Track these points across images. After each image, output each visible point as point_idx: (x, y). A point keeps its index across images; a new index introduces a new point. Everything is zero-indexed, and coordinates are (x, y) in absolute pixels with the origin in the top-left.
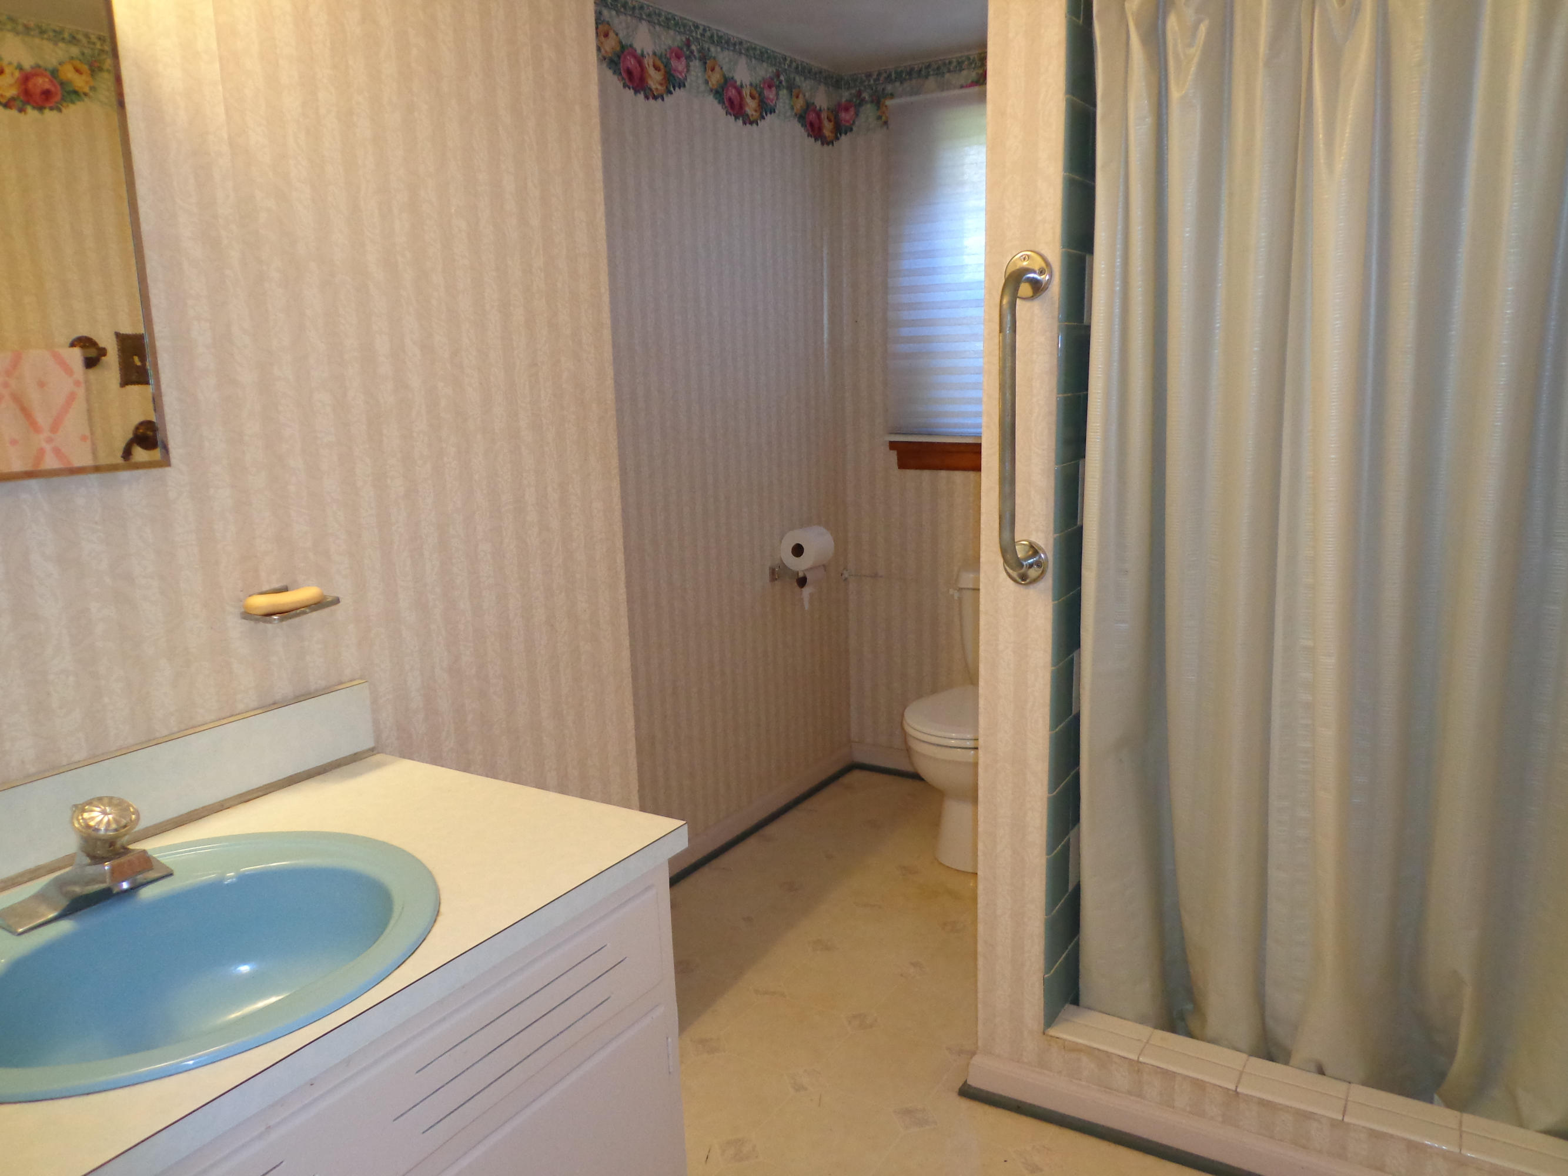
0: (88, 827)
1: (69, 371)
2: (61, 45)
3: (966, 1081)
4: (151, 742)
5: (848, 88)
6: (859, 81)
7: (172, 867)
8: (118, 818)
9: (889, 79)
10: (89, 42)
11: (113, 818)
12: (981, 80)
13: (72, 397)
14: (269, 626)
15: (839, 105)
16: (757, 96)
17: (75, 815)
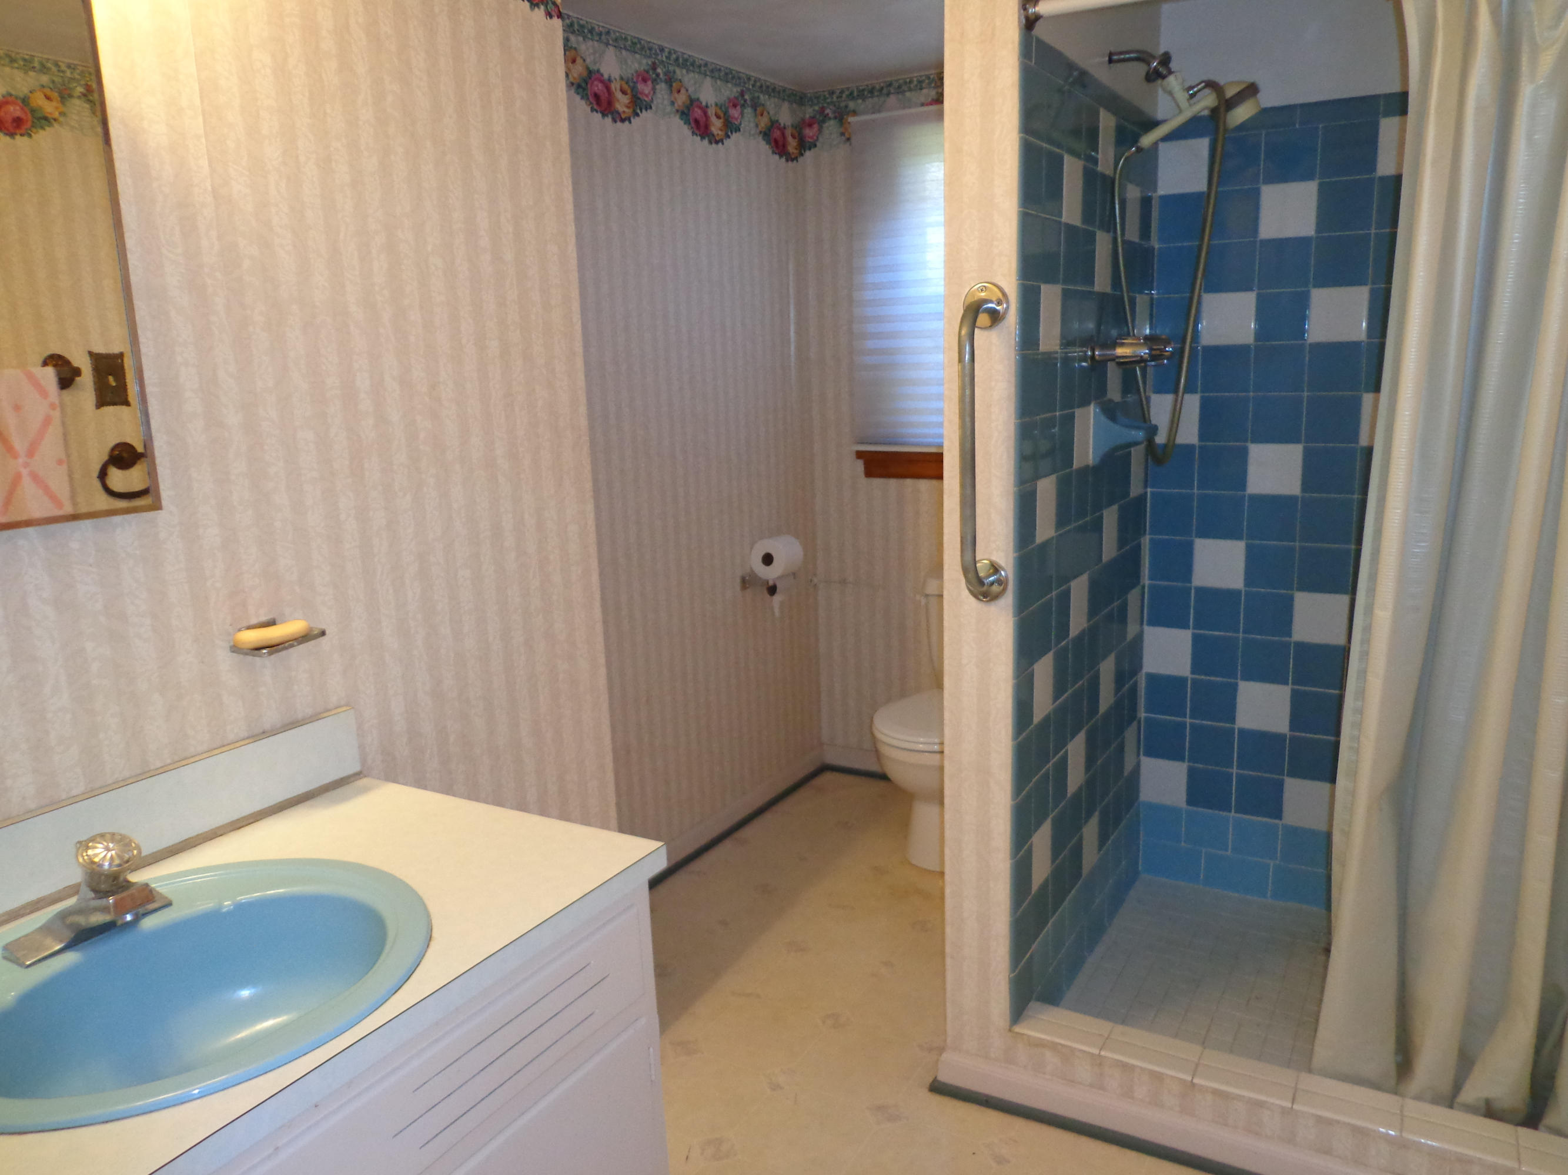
0: (93, 863)
1: (44, 393)
2: (31, 73)
3: (936, 1078)
4: (146, 774)
5: (811, 106)
6: (822, 98)
7: (170, 896)
8: (120, 853)
9: (851, 96)
10: (59, 71)
11: (116, 853)
12: (939, 100)
13: (47, 421)
14: (257, 659)
15: (803, 120)
16: (722, 115)
17: (80, 851)
